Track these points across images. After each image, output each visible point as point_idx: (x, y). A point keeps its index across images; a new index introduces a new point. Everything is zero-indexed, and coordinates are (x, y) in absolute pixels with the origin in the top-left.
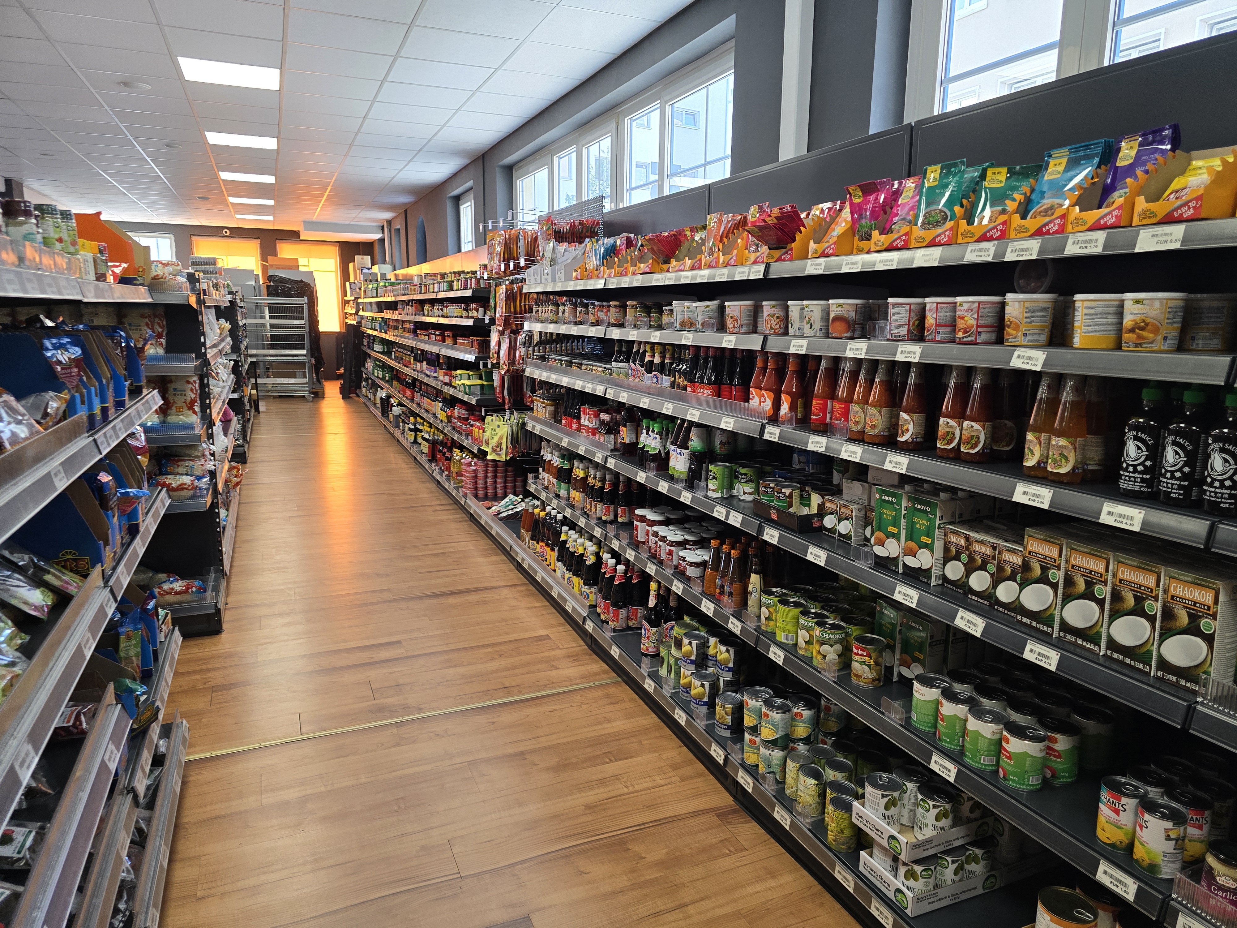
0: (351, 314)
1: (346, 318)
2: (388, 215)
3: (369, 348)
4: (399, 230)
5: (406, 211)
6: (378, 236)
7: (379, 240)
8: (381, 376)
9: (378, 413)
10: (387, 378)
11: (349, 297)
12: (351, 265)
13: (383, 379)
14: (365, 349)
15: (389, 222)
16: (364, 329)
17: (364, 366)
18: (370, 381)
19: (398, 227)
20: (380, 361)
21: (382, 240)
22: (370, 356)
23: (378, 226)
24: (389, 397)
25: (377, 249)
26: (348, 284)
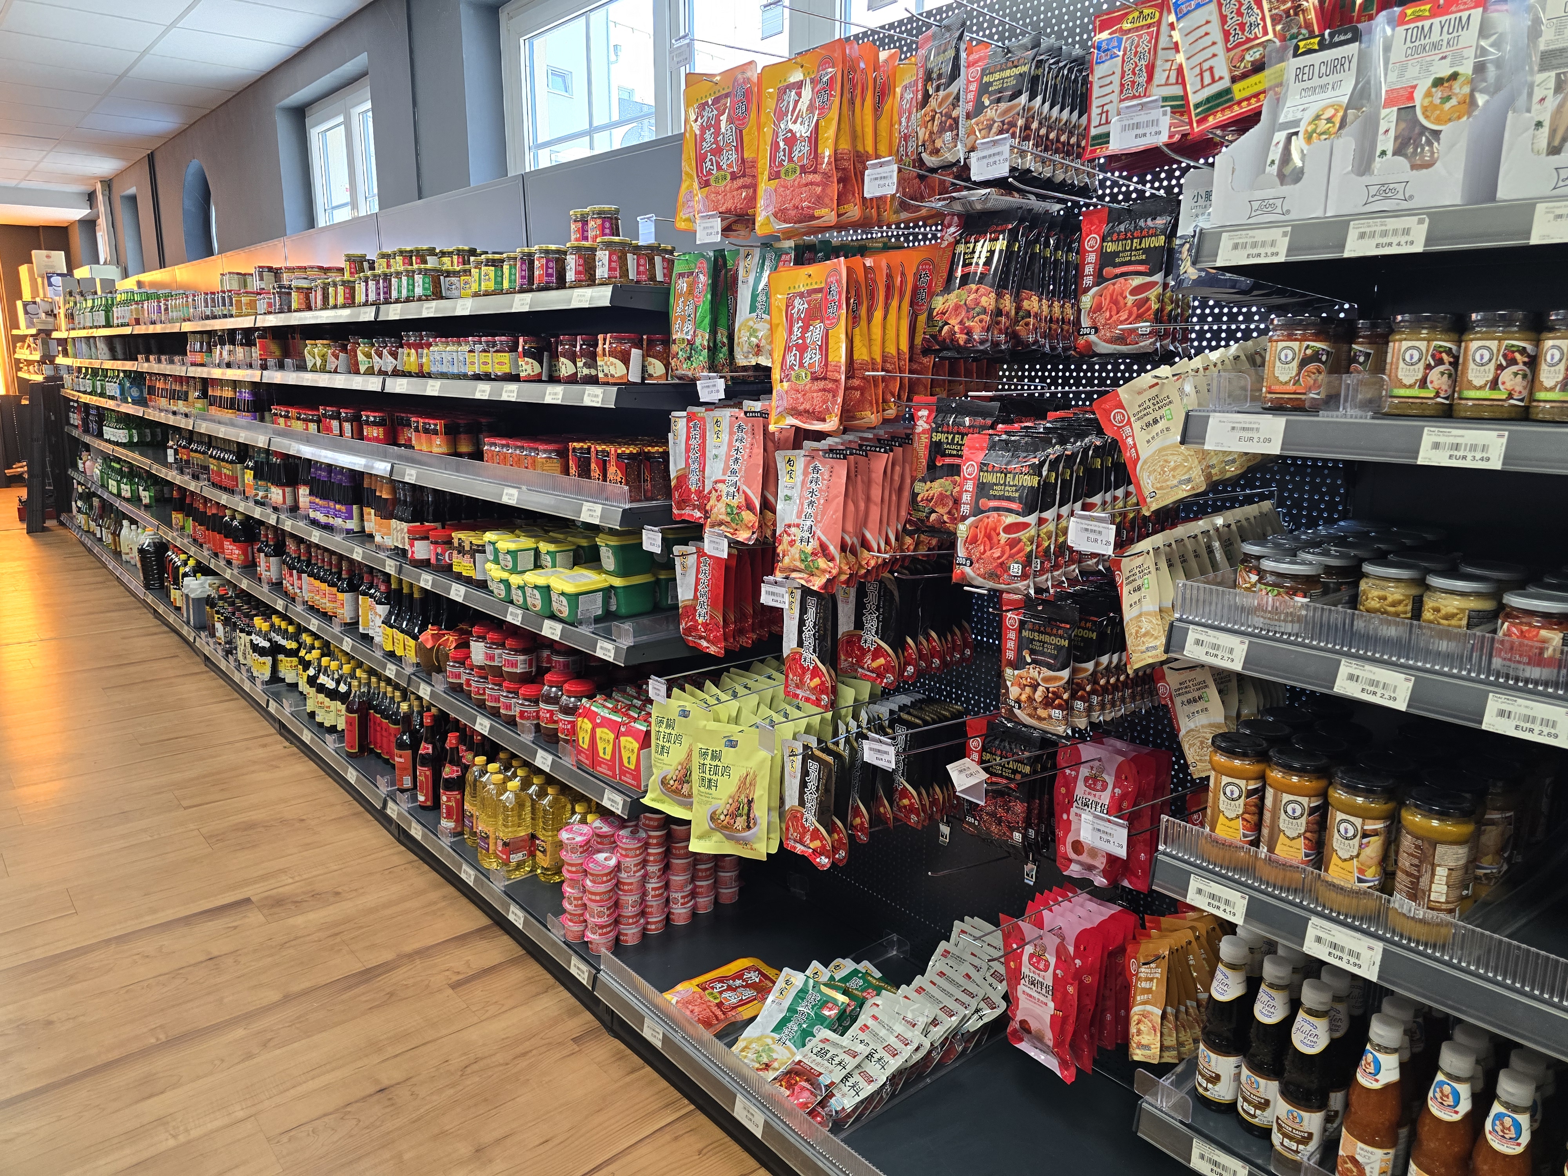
0: (29, 363)
1: (20, 369)
2: (106, 166)
3: (86, 431)
4: (133, 199)
5: (151, 157)
6: (79, 213)
7: (82, 222)
8: (126, 494)
9: (136, 584)
10: (146, 501)
11: (23, 330)
12: (23, 270)
13: (135, 500)
14: (76, 433)
15: (108, 184)
16: (68, 392)
17: (75, 466)
18: (96, 502)
19: (132, 190)
20: (118, 460)
21: (89, 224)
22: (87, 448)
23: (81, 194)
24: (161, 547)
25: (77, 239)
26: (19, 304)
